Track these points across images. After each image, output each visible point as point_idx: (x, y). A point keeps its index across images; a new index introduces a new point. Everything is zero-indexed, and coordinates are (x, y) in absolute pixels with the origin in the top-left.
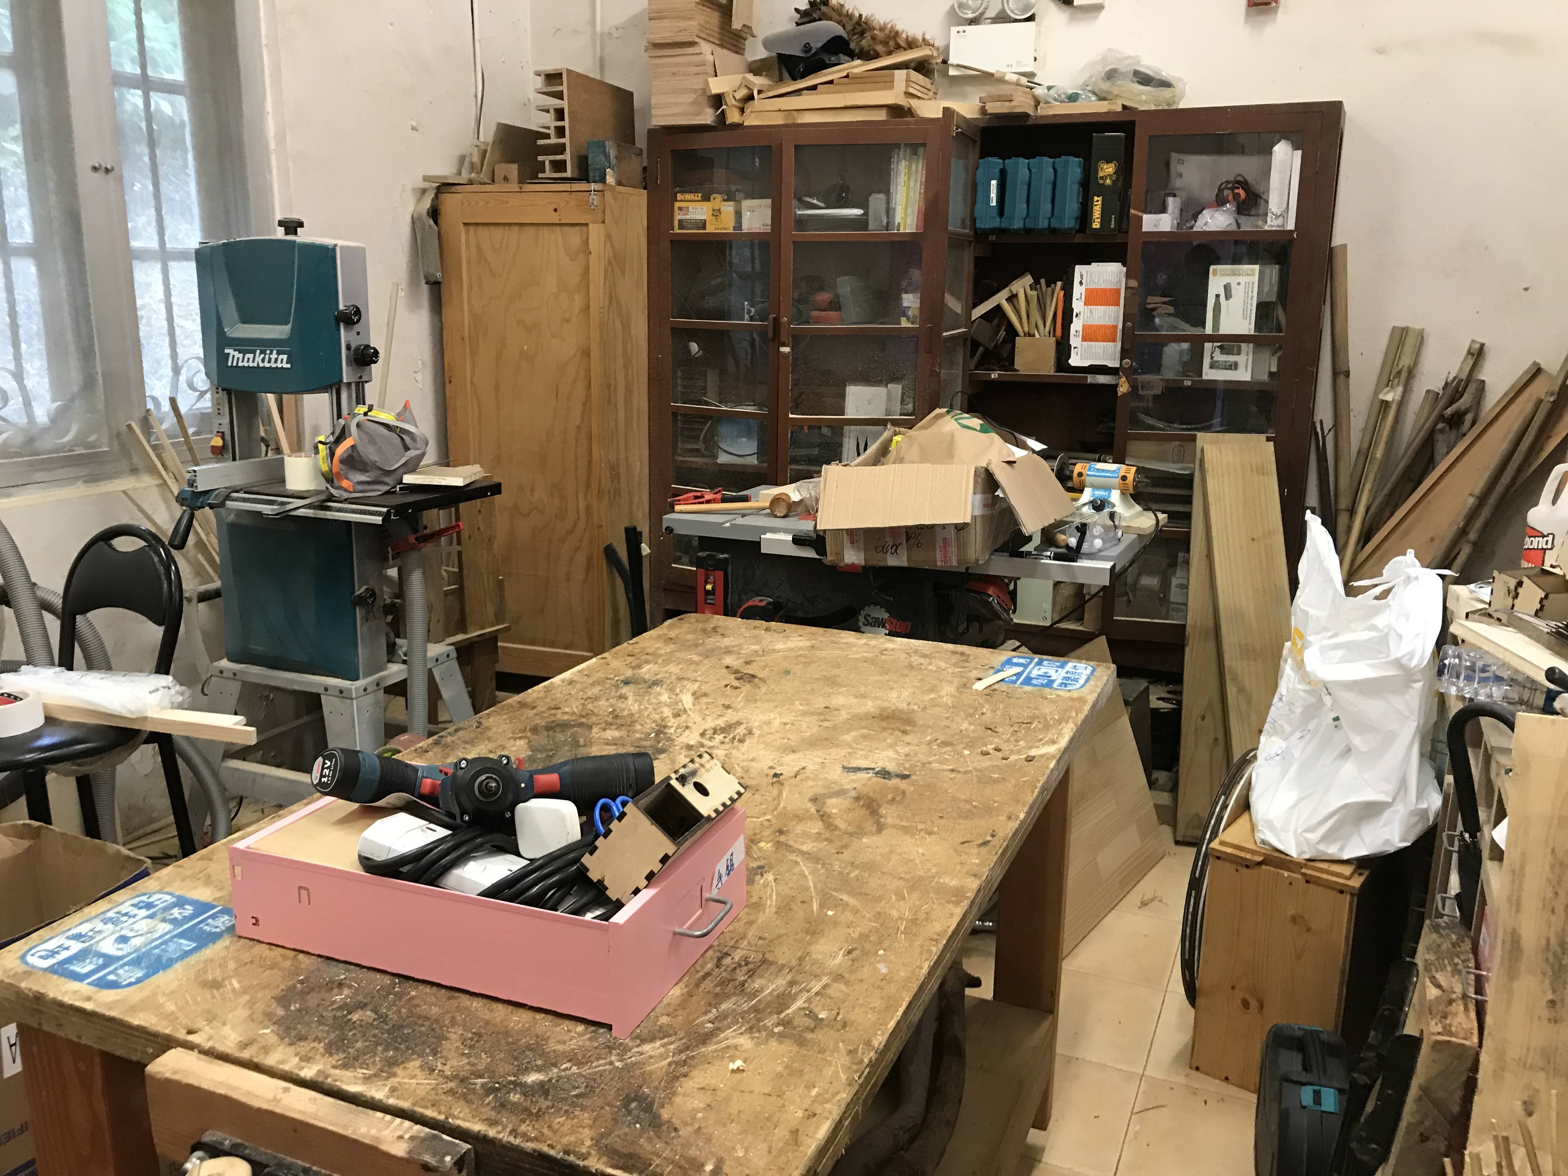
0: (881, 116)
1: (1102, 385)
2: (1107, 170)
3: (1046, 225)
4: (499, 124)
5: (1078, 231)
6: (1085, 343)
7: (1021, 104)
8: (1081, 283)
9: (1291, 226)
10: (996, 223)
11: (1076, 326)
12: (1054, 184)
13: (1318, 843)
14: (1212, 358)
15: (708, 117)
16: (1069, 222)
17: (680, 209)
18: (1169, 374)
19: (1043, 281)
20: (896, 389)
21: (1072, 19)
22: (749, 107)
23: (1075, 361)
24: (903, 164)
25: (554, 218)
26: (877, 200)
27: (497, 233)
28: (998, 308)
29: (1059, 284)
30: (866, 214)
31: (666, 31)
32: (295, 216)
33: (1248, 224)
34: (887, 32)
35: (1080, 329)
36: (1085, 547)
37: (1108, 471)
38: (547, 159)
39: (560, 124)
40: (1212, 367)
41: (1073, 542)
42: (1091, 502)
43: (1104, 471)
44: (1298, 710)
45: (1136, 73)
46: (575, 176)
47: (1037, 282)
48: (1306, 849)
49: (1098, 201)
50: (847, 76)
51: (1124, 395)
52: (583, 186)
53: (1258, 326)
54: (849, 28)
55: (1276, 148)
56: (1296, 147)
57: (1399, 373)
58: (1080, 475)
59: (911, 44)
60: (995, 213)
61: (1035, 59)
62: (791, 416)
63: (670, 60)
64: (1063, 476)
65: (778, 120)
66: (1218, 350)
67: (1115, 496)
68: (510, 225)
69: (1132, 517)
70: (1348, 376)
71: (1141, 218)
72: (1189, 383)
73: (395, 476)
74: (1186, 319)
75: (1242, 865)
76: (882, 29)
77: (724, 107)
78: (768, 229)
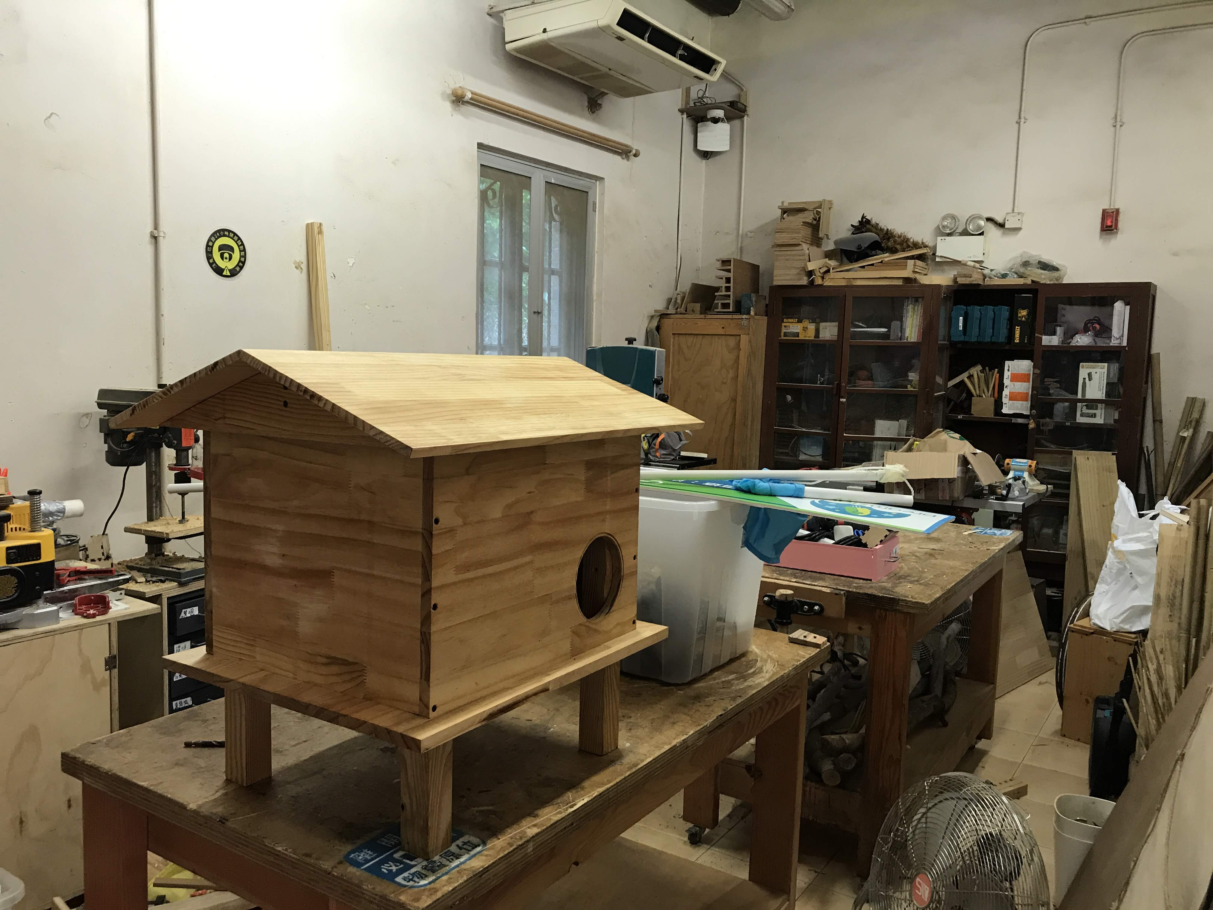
0: (900, 283)
1: (1021, 424)
2: (1024, 313)
3: (989, 340)
4: (693, 284)
5: (1007, 344)
6: (1011, 402)
7: (976, 278)
8: (1008, 370)
9: (1125, 343)
10: (962, 338)
11: (1006, 392)
12: (994, 320)
13: (1120, 623)
14: (1081, 411)
15: (804, 281)
16: (1002, 339)
17: (785, 326)
18: (1058, 419)
19: (987, 368)
20: (904, 422)
21: (1004, 234)
22: (827, 277)
23: (1005, 410)
24: (910, 307)
25: (722, 332)
26: (895, 324)
27: (690, 339)
28: (962, 382)
29: (996, 370)
30: (889, 331)
31: (784, 238)
32: (633, 336)
33: (1101, 343)
34: (902, 238)
35: (1008, 394)
36: (1010, 496)
37: (1022, 463)
38: (720, 302)
39: (727, 285)
40: (1082, 415)
41: (1004, 492)
42: (1013, 478)
43: (1020, 462)
44: (1114, 571)
45: (1040, 262)
46: (734, 311)
47: (984, 369)
48: (1114, 626)
49: (1018, 330)
50: (881, 262)
51: (1032, 429)
52: (739, 316)
53: (1108, 394)
54: (881, 236)
55: (1116, 304)
56: (1127, 304)
57: (1191, 421)
58: (1008, 464)
59: (916, 246)
60: (962, 334)
61: (984, 254)
62: (845, 435)
63: (786, 252)
64: (1000, 465)
65: (843, 283)
66: (1085, 407)
67: (1026, 475)
68: (698, 334)
69: (1034, 485)
70: (1162, 422)
71: (1041, 338)
72: (1069, 424)
73: (677, 452)
74: (1066, 390)
75: (1084, 634)
76: (899, 237)
77: (814, 276)
78: (835, 338)
